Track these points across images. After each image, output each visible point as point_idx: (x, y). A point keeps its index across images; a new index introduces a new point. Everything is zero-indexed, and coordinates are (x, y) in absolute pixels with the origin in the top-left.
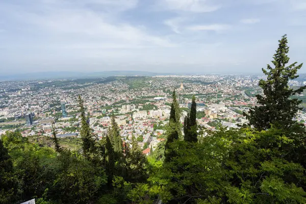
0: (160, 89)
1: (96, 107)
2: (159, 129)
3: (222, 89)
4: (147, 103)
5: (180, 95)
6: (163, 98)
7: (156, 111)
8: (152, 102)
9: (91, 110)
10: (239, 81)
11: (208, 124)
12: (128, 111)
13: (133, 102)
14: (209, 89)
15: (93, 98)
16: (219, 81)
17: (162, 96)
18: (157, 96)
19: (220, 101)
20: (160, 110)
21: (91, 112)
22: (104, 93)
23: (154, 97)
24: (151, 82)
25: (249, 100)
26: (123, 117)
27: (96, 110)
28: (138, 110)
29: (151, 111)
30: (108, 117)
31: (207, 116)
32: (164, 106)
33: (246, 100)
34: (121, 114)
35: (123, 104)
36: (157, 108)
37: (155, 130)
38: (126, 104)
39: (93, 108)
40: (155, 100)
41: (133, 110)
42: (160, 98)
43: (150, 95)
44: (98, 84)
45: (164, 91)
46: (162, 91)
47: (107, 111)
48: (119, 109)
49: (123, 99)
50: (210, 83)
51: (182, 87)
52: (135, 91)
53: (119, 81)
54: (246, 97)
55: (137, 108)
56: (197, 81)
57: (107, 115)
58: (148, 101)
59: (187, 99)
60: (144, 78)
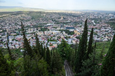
0: (50, 19)
1: (12, 30)
2: (51, 41)
3: (83, 20)
4: (43, 27)
5: (61, 23)
6: (52, 24)
7: (48, 32)
8: (46, 26)
9: (9, 31)
10: (91, 15)
11: (76, 38)
12: (32, 31)
13: (35, 26)
14: (76, 19)
15: (10, 24)
16: (82, 15)
17: (51, 23)
18: (48, 23)
19: (82, 26)
20: (50, 31)
21: (9, 33)
22: (16, 21)
23: (47, 24)
24: (44, 15)
25: (96, 25)
26: (29, 35)
27: (12, 31)
28: (38, 31)
29: (46, 32)
30: (20, 35)
31: (75, 34)
32: (53, 29)
33: (94, 25)
34: (28, 34)
35: (29, 28)
36: (49, 30)
37: (48, 42)
38: (31, 28)
39: (10, 30)
40: (48, 25)
41: (35, 31)
42: (50, 24)
43: (45, 22)
44: (12, 15)
45: (52, 20)
46: (51, 20)
47: (19, 32)
48: (27, 31)
49: (29, 25)
50: (77, 16)
51: (62, 18)
52: (36, 20)
53: (25, 14)
54: (94, 24)
55: (37, 30)
56: (70, 15)
57: (20, 34)
58: (43, 26)
59: (65, 25)
60: (40, 12)
